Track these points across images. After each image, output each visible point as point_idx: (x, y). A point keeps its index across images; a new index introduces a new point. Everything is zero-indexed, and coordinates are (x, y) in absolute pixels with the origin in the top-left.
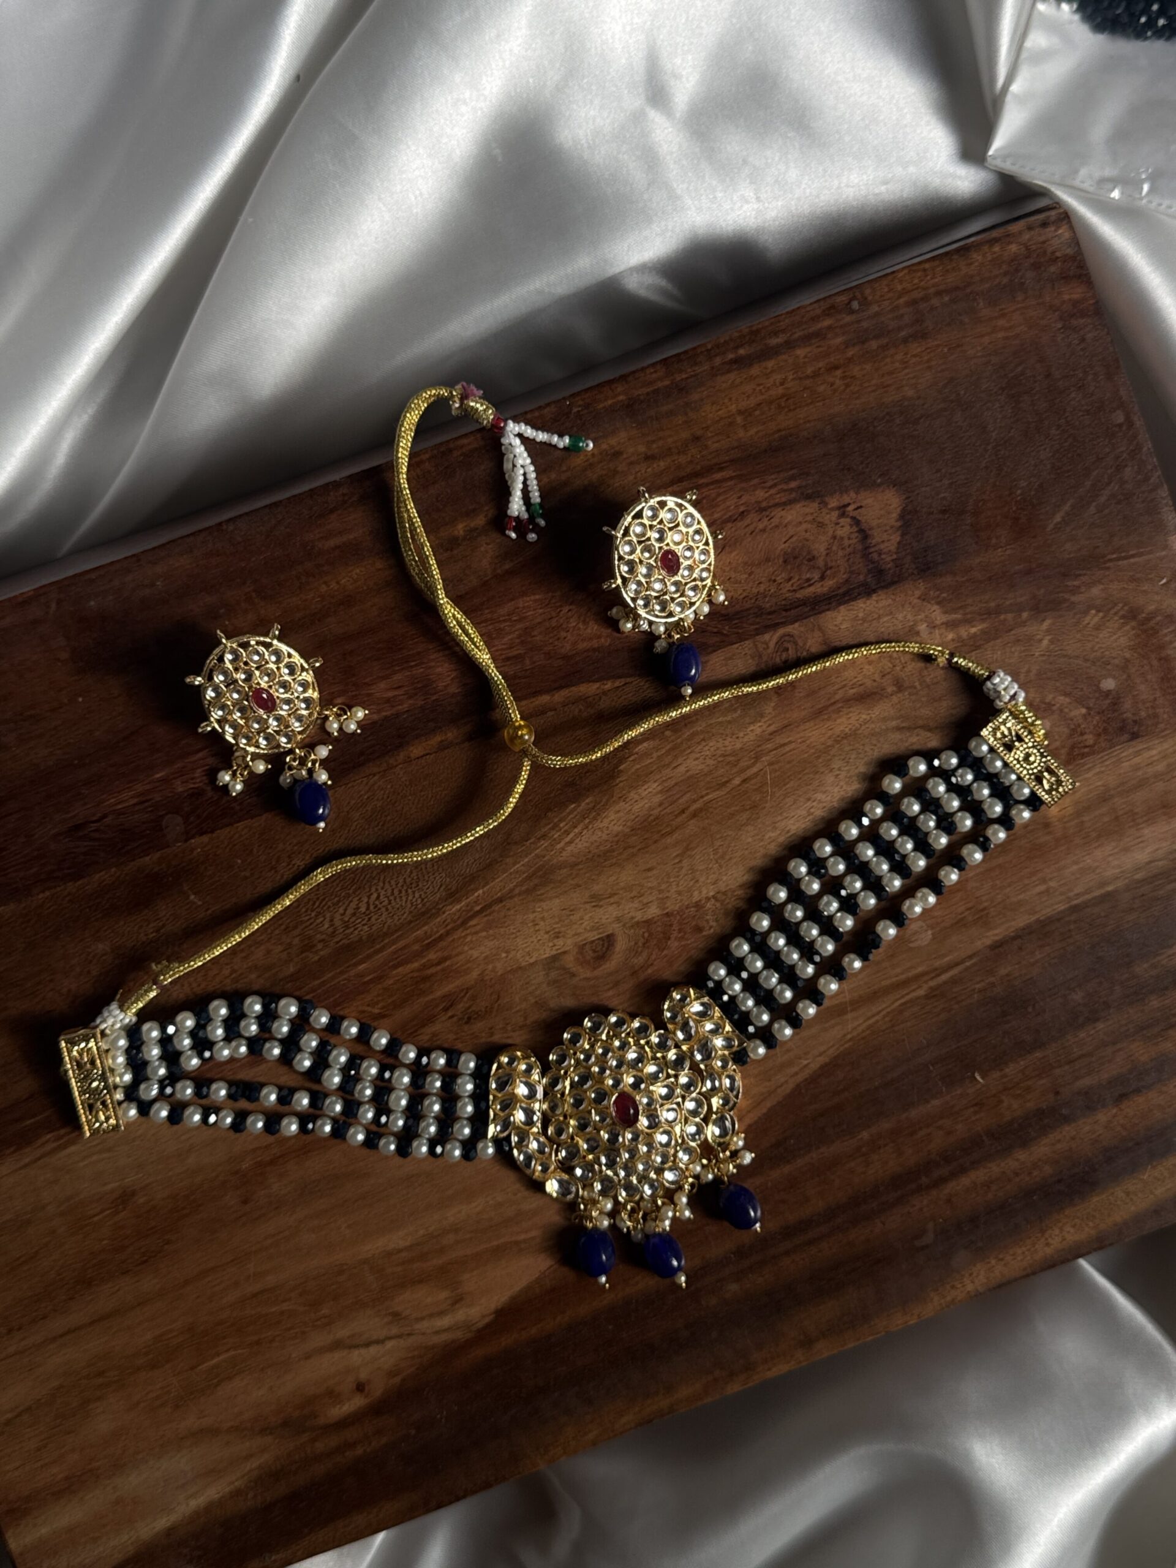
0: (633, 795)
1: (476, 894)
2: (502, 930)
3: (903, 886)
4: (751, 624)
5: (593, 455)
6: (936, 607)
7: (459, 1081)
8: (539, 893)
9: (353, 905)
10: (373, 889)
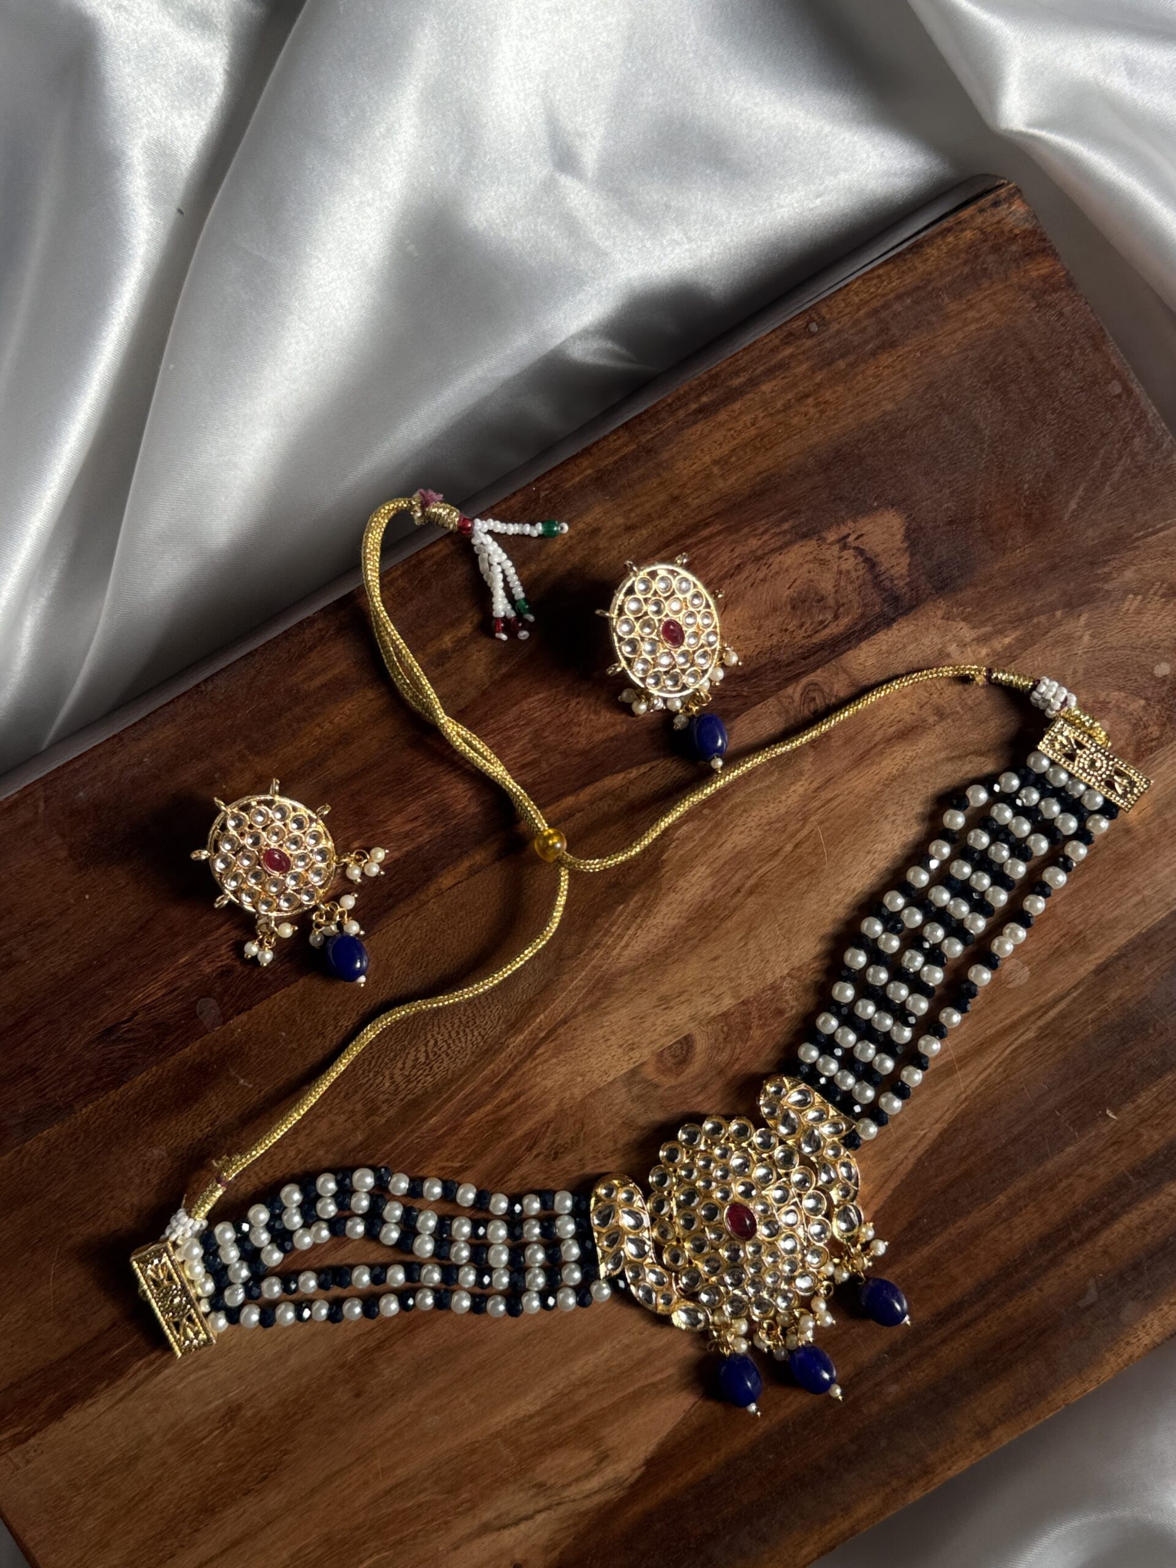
0: (682, 883)
1: (538, 1020)
2: (573, 1052)
3: (987, 925)
4: (771, 680)
5: (571, 537)
6: (962, 624)
7: (559, 1223)
8: (603, 1006)
9: (411, 1057)
10: (429, 1036)
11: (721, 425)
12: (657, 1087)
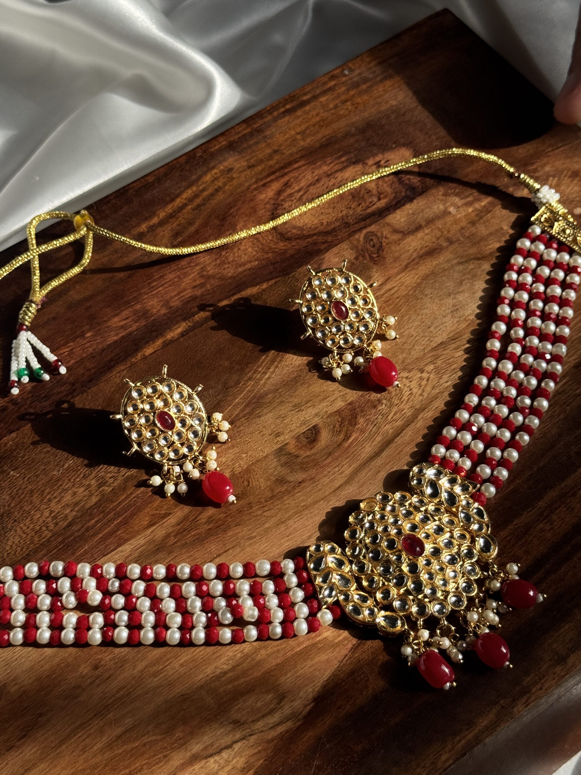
4: (344, 233)
8: (257, 412)
12: (298, 456)
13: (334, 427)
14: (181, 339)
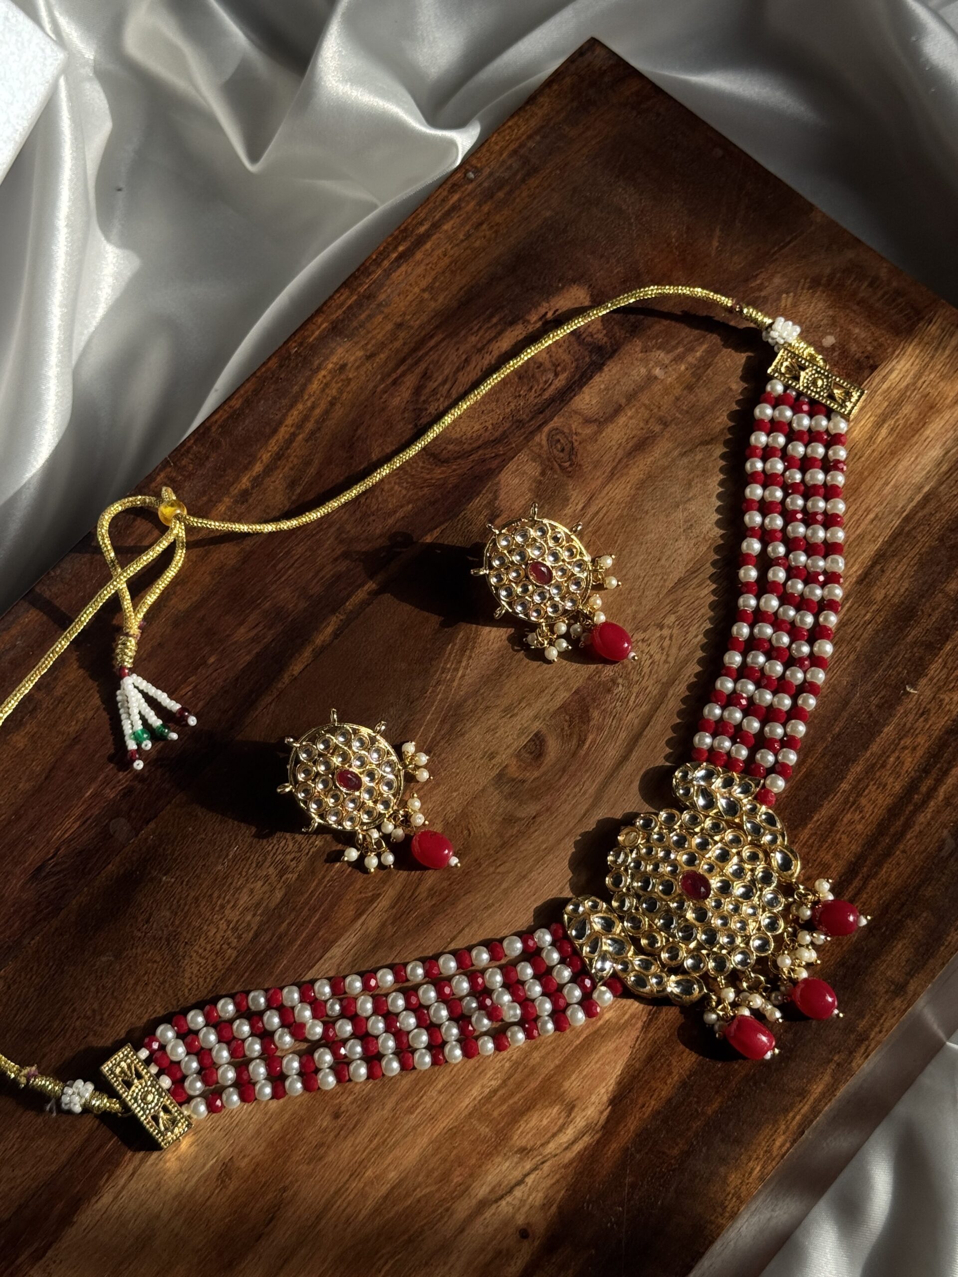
4: (519, 437)
8: (458, 729)
11: (419, 263)
12: (524, 781)
13: (562, 729)
14: (336, 641)
